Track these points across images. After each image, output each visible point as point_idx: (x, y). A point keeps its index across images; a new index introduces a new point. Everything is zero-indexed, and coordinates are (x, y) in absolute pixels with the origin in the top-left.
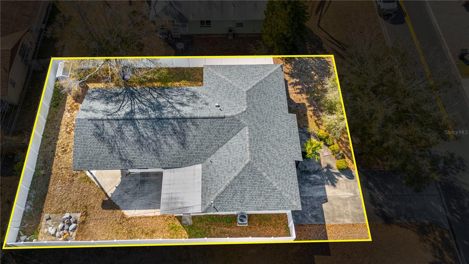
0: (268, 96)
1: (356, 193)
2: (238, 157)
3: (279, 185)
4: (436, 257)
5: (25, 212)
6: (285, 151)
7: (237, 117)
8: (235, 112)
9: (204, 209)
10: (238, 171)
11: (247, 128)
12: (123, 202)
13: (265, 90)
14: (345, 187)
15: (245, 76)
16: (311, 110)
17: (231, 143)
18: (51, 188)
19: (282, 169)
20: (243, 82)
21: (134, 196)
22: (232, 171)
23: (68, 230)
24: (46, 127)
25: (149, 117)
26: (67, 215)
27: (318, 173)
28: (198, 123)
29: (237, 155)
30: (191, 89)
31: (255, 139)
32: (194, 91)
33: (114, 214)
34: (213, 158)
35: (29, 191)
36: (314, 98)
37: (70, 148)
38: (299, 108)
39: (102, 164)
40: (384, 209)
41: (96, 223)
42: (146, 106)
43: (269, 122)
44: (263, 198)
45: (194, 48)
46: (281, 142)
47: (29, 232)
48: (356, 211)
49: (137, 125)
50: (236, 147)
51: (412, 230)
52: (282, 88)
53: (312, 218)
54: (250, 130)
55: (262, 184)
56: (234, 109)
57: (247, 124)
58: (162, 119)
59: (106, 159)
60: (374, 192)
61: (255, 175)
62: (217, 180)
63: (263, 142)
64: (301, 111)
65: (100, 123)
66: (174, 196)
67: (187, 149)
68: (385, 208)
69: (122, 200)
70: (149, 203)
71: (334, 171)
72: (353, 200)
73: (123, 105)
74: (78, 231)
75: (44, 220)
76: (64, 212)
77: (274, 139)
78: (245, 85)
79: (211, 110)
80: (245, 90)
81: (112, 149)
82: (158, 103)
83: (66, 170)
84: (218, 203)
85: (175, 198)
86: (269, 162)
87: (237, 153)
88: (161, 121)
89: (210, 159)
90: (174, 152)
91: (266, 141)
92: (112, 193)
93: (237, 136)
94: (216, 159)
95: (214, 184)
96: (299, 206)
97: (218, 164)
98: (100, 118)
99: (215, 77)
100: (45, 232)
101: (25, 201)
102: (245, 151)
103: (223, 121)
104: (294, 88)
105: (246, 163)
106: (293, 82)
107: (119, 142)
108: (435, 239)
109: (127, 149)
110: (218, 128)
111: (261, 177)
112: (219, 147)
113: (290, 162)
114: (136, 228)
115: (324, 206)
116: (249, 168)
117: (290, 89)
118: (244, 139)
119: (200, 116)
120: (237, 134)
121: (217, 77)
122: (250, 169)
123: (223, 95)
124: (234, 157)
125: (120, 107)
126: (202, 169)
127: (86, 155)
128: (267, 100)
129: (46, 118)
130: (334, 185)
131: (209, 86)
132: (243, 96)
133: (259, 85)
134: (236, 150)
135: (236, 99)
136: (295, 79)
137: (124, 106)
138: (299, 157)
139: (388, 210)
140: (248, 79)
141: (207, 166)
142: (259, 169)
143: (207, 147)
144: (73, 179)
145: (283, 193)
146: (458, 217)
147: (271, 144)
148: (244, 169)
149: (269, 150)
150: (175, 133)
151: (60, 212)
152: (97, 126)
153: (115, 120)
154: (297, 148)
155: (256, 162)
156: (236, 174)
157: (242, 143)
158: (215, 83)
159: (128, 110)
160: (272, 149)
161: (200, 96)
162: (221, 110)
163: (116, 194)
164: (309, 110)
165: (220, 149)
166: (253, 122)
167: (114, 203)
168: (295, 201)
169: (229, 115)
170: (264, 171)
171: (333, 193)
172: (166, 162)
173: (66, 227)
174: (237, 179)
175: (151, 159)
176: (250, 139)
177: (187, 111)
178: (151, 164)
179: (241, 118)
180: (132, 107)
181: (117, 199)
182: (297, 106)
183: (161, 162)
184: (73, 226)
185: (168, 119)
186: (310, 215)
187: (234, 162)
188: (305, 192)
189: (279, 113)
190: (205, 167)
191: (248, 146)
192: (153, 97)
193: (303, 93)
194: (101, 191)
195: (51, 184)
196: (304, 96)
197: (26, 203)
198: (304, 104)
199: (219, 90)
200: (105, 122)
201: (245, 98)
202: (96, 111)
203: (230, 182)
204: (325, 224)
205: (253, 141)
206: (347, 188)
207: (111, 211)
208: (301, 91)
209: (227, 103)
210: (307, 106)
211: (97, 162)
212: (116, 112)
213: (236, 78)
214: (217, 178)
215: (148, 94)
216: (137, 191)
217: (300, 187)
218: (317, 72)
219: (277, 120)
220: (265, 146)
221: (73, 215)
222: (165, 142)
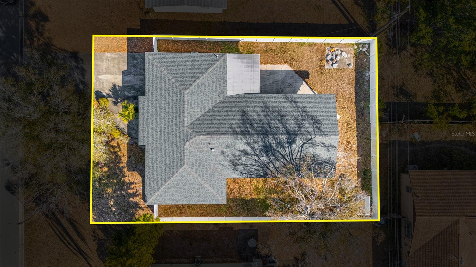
0: (164, 162)
1: (96, 78)
2: (195, 96)
3: (162, 72)
4: (42, 26)
5: (369, 71)
6: (153, 105)
7: (194, 134)
8: (196, 140)
9: (225, 56)
10: (196, 83)
11: (186, 124)
12: (293, 76)
13: (166, 169)
14: (105, 84)
15: (185, 188)
16: (122, 163)
17: (201, 111)
18: (353, 90)
19: (157, 87)
20: (186, 178)
21: (284, 81)
22: (201, 84)
23: (332, 55)
24: (370, 149)
25: (274, 136)
26: (335, 66)
27: (126, 97)
28: (230, 130)
29: (196, 98)
30: (238, 175)
31: (179, 113)
32: (235, 171)
33: (299, 67)
34: (217, 99)
35: (370, 88)
36: (118, 176)
37: (344, 127)
38: (134, 166)
39: (311, 98)
40: (76, 64)
41: (312, 60)
42: (278, 151)
43: (165, 133)
44: (177, 62)
45: (238, 243)
46: (156, 113)
47: (361, 54)
48: (99, 63)
49: (284, 129)
50: (197, 106)
51: (56, 47)
52: (149, 174)
53: (138, 57)
54: (183, 122)
55: (176, 73)
56: (197, 145)
57: (186, 128)
58: (262, 134)
59: (308, 102)
60: (80, 79)
61: (182, 80)
62: (214, 78)
63: (172, 111)
64: (133, 162)
65: (317, 131)
66: (250, 69)
67: (240, 108)
68: (74, 65)
69: (294, 78)
70: (271, 75)
71: (112, 99)
72: (100, 72)
73: (299, 154)
74: (324, 54)
75: (352, 64)
76: (338, 69)
77: (162, 115)
78: (185, 174)
79: (218, 144)
80: (185, 166)
81: (304, 110)
82: (267, 155)
83: (344, 107)
84: (213, 60)
85: (248, 67)
86: (169, 92)
87: (196, 101)
88: (263, 133)
89: (220, 99)
90: (251, 105)
91: (169, 113)
92: (302, 85)
93: (195, 118)
94: (215, 98)
95: (217, 75)
96: (147, 55)
97: (213, 93)
98: (317, 136)
99: (214, 188)
100: (349, 54)
101: (370, 79)
102: (189, 102)
103: (207, 131)
104: (136, 190)
105: (189, 90)
106: (136, 197)
107: (298, 115)
108: (39, 39)
109: (292, 110)
110: (212, 125)
111: (177, 78)
112: (212, 109)
113: (150, 94)
114: (279, 55)
115: (126, 68)
116: (187, 86)
117: (140, 188)
118: (189, 114)
119: (229, 136)
120: (195, 119)
121: (213, 187)
122: (185, 85)
123: (207, 164)
124: (199, 97)
125: (301, 149)
126: (227, 90)
127: (325, 106)
128: (165, 158)
129: (372, 157)
130: (114, 86)
131: (221, 177)
132: (187, 159)
133: (172, 174)
134: (197, 103)
135: (194, 157)
136: (134, 200)
137: (299, 151)
138: (141, 100)
139: (72, 64)
140: (182, 183)
141: (222, 93)
142: (178, 85)
143: (222, 109)
144: (336, 98)
145: (159, 65)
146: (13, 58)
147: (165, 110)
148: (191, 85)
149: (167, 103)
150: (250, 122)
151: (341, 69)
152: (319, 129)
153: (304, 134)
154: (142, 109)
155: (180, 91)
156: (198, 81)
157: (191, 110)
158: (215, 180)
159: (294, 146)
160: (165, 105)
161: (229, 164)
162: (209, 144)
163: (299, 83)
164: (124, 163)
165: (211, 107)
166: (180, 131)
167: (299, 75)
168: (150, 60)
169: (202, 137)
170: (173, 83)
171: (116, 78)
172: (258, 98)
173: (334, 57)
174: (197, 77)
175: (270, 101)
176: (184, 113)
177: (241, 144)
178: (270, 97)
179: (191, 134)
180: (291, 150)
181: (298, 79)
182: (136, 167)
183: (262, 98)
184: (329, 58)
185: (258, 134)
186: (139, 60)
187: (199, 92)
188: (140, 80)
189: (155, 144)
190: (224, 93)
191: (186, 106)
192: (273, 164)
193: (127, 184)
194: (311, 86)
195: (354, 94)
196: (127, 180)
197: (369, 78)
198: (129, 170)
199: (211, 170)
200: (313, 132)
201: (186, 157)
202: (323, 145)
203: (203, 75)
204: (128, 52)
205: (181, 111)
206: (103, 83)
207: (301, 69)
208: (130, 186)
209: (204, 154)
210: (126, 167)
211: (315, 100)
212: (304, 144)
213: (194, 185)
214: (214, 81)
215: (278, 168)
216: (282, 86)
217: (144, 85)
218: (109, 210)
219: (157, 136)
220: (171, 107)
221: (331, 67)
222: (259, 115)
